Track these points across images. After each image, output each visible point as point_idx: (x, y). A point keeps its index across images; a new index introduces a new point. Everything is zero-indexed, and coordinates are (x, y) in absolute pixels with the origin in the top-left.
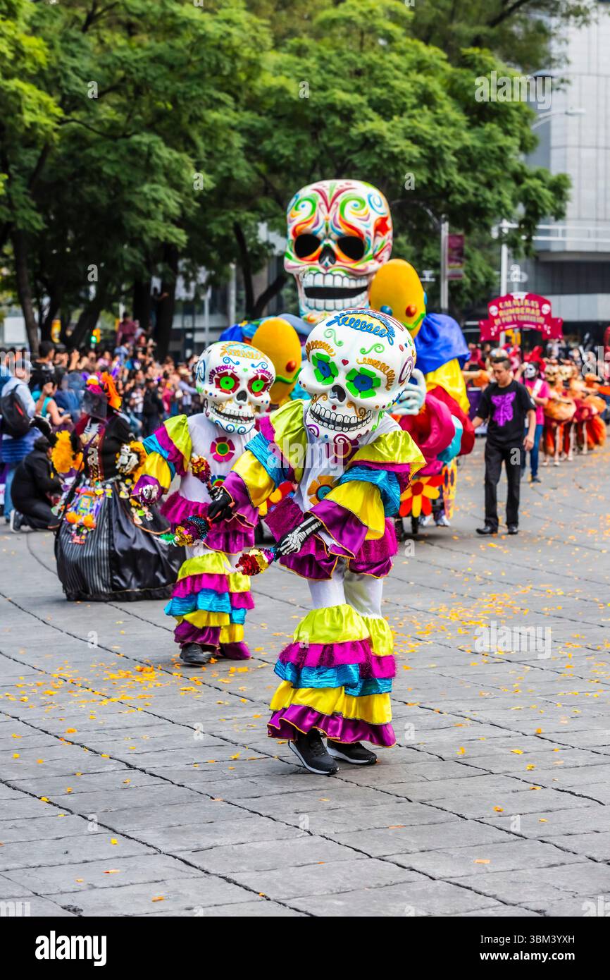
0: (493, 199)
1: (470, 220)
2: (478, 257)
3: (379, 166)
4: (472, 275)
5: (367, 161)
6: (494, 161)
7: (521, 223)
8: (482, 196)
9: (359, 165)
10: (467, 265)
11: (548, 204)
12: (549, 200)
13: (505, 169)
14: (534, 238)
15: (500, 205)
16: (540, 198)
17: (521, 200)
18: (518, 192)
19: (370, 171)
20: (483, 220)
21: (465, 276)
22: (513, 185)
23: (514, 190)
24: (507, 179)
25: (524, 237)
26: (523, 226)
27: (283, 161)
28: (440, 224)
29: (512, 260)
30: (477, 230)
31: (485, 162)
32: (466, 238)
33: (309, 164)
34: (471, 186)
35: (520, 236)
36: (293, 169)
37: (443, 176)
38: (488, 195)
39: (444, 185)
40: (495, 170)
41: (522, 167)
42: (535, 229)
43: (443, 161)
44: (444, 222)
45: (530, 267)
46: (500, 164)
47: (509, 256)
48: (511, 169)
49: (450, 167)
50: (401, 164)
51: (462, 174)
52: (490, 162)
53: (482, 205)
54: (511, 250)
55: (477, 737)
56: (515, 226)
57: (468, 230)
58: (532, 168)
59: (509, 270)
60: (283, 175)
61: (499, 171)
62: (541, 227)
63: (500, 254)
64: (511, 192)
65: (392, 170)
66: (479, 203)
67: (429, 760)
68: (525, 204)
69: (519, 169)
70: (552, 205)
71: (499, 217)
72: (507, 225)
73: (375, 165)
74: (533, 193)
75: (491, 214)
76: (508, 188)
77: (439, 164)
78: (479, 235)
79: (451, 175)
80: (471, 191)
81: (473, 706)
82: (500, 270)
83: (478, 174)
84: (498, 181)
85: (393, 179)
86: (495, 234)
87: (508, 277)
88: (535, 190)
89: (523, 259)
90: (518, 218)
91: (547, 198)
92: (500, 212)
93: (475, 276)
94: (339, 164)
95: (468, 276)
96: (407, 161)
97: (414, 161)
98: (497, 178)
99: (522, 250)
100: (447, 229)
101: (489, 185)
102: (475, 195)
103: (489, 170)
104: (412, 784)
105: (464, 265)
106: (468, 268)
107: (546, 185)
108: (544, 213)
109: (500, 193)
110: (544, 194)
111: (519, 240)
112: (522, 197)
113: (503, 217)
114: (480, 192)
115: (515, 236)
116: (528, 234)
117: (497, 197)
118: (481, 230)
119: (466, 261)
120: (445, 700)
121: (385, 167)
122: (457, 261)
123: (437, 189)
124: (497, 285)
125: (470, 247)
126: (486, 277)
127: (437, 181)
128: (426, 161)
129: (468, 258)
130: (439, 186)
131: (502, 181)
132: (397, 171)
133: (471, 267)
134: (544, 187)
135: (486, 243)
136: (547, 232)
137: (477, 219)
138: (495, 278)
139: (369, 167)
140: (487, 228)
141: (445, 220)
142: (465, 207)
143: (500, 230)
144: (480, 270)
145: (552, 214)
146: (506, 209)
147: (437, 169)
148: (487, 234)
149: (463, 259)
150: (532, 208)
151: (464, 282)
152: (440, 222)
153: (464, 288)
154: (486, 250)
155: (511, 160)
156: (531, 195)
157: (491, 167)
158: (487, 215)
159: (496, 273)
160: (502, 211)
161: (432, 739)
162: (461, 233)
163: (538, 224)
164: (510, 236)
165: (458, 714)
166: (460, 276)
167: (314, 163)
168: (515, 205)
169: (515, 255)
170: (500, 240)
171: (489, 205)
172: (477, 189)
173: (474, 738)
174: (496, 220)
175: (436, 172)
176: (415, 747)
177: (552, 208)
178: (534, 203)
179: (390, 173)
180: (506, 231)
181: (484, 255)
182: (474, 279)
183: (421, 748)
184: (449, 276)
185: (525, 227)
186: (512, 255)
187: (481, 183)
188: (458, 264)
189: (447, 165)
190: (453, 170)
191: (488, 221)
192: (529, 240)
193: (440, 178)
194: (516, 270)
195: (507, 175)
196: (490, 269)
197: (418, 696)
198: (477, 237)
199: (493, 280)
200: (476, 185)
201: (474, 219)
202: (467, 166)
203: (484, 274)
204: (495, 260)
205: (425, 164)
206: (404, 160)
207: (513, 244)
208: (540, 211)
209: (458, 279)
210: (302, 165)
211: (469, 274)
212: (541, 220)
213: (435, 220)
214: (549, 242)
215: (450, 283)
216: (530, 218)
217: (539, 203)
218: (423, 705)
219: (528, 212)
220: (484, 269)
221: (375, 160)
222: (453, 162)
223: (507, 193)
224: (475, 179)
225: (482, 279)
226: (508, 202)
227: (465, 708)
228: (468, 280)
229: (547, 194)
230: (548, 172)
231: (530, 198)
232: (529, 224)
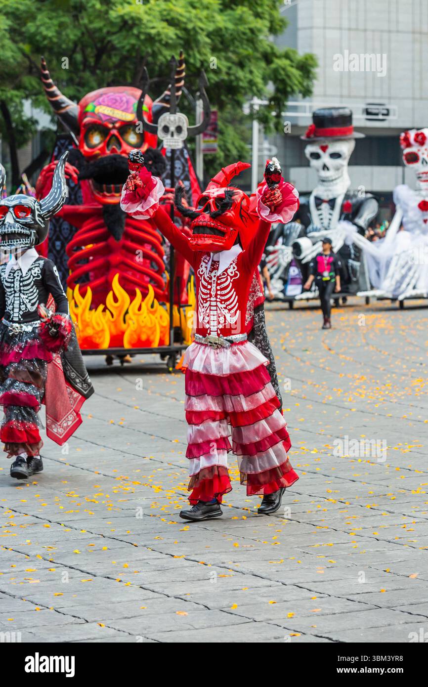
0: (245, 77)
1: (223, 98)
2: (230, 131)
3: (137, 47)
4: (226, 150)
5: (125, 42)
6: (245, 42)
7: (270, 100)
8: (234, 75)
9: (118, 46)
10: (221, 140)
11: (296, 82)
12: (297, 80)
13: (256, 49)
14: (283, 114)
15: (251, 83)
16: (288, 76)
17: (271, 79)
18: (268, 71)
19: (128, 51)
20: (236, 98)
21: (218, 150)
22: (263, 64)
23: (265, 69)
24: (257, 59)
25: (274, 114)
26: (273, 103)
27: (46, 42)
28: (195, 101)
29: (262, 135)
30: (229, 106)
31: (237, 43)
32: (219, 114)
33: (71, 45)
34: (224, 66)
35: (270, 112)
36: (56, 50)
37: (198, 56)
38: (240, 74)
39: (198, 65)
40: (246, 50)
41: (272, 48)
42: (284, 105)
43: (197, 42)
44: (199, 99)
45: (279, 141)
46: (251, 45)
47: (259, 131)
48: (261, 50)
49: (204, 47)
50: (158, 44)
51: (216, 54)
52: (241, 42)
53: (235, 84)
54: (262, 126)
55: (240, 587)
56: (266, 102)
57: (222, 106)
58: (280, 49)
59: (260, 143)
60: (46, 54)
61: (250, 51)
62: (290, 103)
63: (251, 129)
64: (261, 71)
65: (150, 50)
66: (231, 81)
67: (196, 610)
68: (275, 82)
69: (269, 50)
70: (300, 83)
71: (250, 94)
72: (257, 102)
73: (133, 46)
74: (282, 72)
75: (243, 91)
76: (259, 68)
77: (193, 45)
78: (232, 111)
79: (205, 55)
80: (224, 70)
81: (236, 558)
82: (251, 144)
83: (230, 55)
84: (250, 60)
85: (150, 59)
86: (246, 111)
87: (260, 150)
88: (284, 69)
89: (273, 134)
90: (269, 96)
91: (295, 76)
92: (251, 90)
93: (229, 150)
94: (99, 45)
95: (222, 150)
96: (163, 42)
97: (170, 41)
98: (248, 57)
99: (272, 125)
100: (202, 106)
101: (241, 65)
102: (228, 74)
103: (241, 51)
104: (181, 632)
105: (218, 140)
106: (222, 143)
107: (294, 65)
108: (293, 91)
109: (251, 72)
110: (292, 73)
111: (270, 116)
112: (272, 76)
113: (254, 94)
114: (232, 72)
115: (266, 113)
116: (278, 110)
117: (248, 76)
118: (233, 107)
119: (219, 136)
120: (209, 552)
121: (143, 48)
122: (211, 136)
123: (192, 69)
124: (249, 158)
125: (223, 124)
126: (239, 151)
127: (192, 61)
128: (182, 42)
129: (222, 133)
130: (194, 65)
131: (253, 61)
132: (154, 52)
133: (225, 141)
134: (292, 66)
135: (238, 118)
136: (295, 109)
137: (230, 96)
138: (247, 152)
139: (128, 47)
140: (239, 104)
141: (200, 97)
142: (218, 85)
143: (251, 106)
144: (233, 144)
145: (300, 92)
146: (257, 87)
147: (192, 49)
148: (239, 110)
149: (217, 134)
150: (281, 87)
151: (218, 156)
152: (195, 99)
153: (218, 162)
154: (238, 126)
155: (261, 41)
156: (280, 74)
157: (243, 48)
158: (239, 92)
159: (248, 147)
160: (253, 89)
161: (198, 590)
162: (214, 109)
163: (287, 101)
164: (261, 113)
165: (222, 565)
166: (214, 150)
167: (76, 44)
168: (266, 83)
169: (266, 130)
170: (251, 117)
171: (241, 84)
172: (229, 68)
173: (237, 588)
174: (247, 97)
175: (191, 53)
176: (183, 597)
177: (299, 86)
178: (283, 81)
179: (148, 53)
180: (256, 108)
181: (235, 129)
182: (227, 153)
183: (188, 598)
184: (204, 150)
185: (275, 104)
186: (263, 130)
187: (233, 63)
188: (212, 139)
189: (201, 45)
190: (207, 51)
191: (240, 97)
192: (278, 116)
193: (195, 58)
194: (266, 145)
195: (258, 55)
196: (242, 143)
197: (184, 549)
198: (229, 113)
199: (245, 154)
200: (229, 64)
201: (226, 96)
202: (220, 46)
203: (236, 148)
204: (247, 134)
205: (180, 44)
206: (160, 41)
207: (264, 120)
208: (289, 89)
209: (213, 153)
210: (64, 46)
211: (223, 148)
212: (290, 97)
213: (190, 97)
214: (296, 118)
215: (205, 156)
216: (279, 95)
217: (288, 81)
218: (189, 558)
219: (277, 90)
220: (237, 144)
221: (133, 41)
222: (206, 43)
223: (257, 71)
224: (228, 59)
225: (234, 152)
226: (259, 80)
227: (227, 559)
228: (222, 154)
229: (296, 72)
230: (295, 52)
231: (280, 77)
232: (279, 101)
